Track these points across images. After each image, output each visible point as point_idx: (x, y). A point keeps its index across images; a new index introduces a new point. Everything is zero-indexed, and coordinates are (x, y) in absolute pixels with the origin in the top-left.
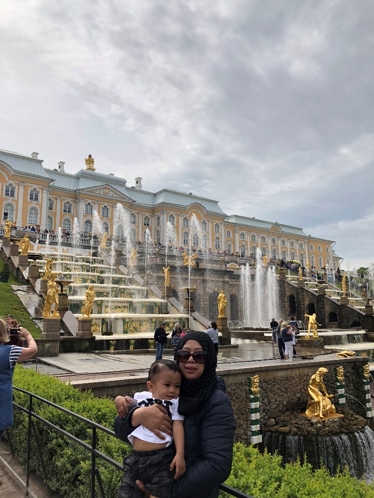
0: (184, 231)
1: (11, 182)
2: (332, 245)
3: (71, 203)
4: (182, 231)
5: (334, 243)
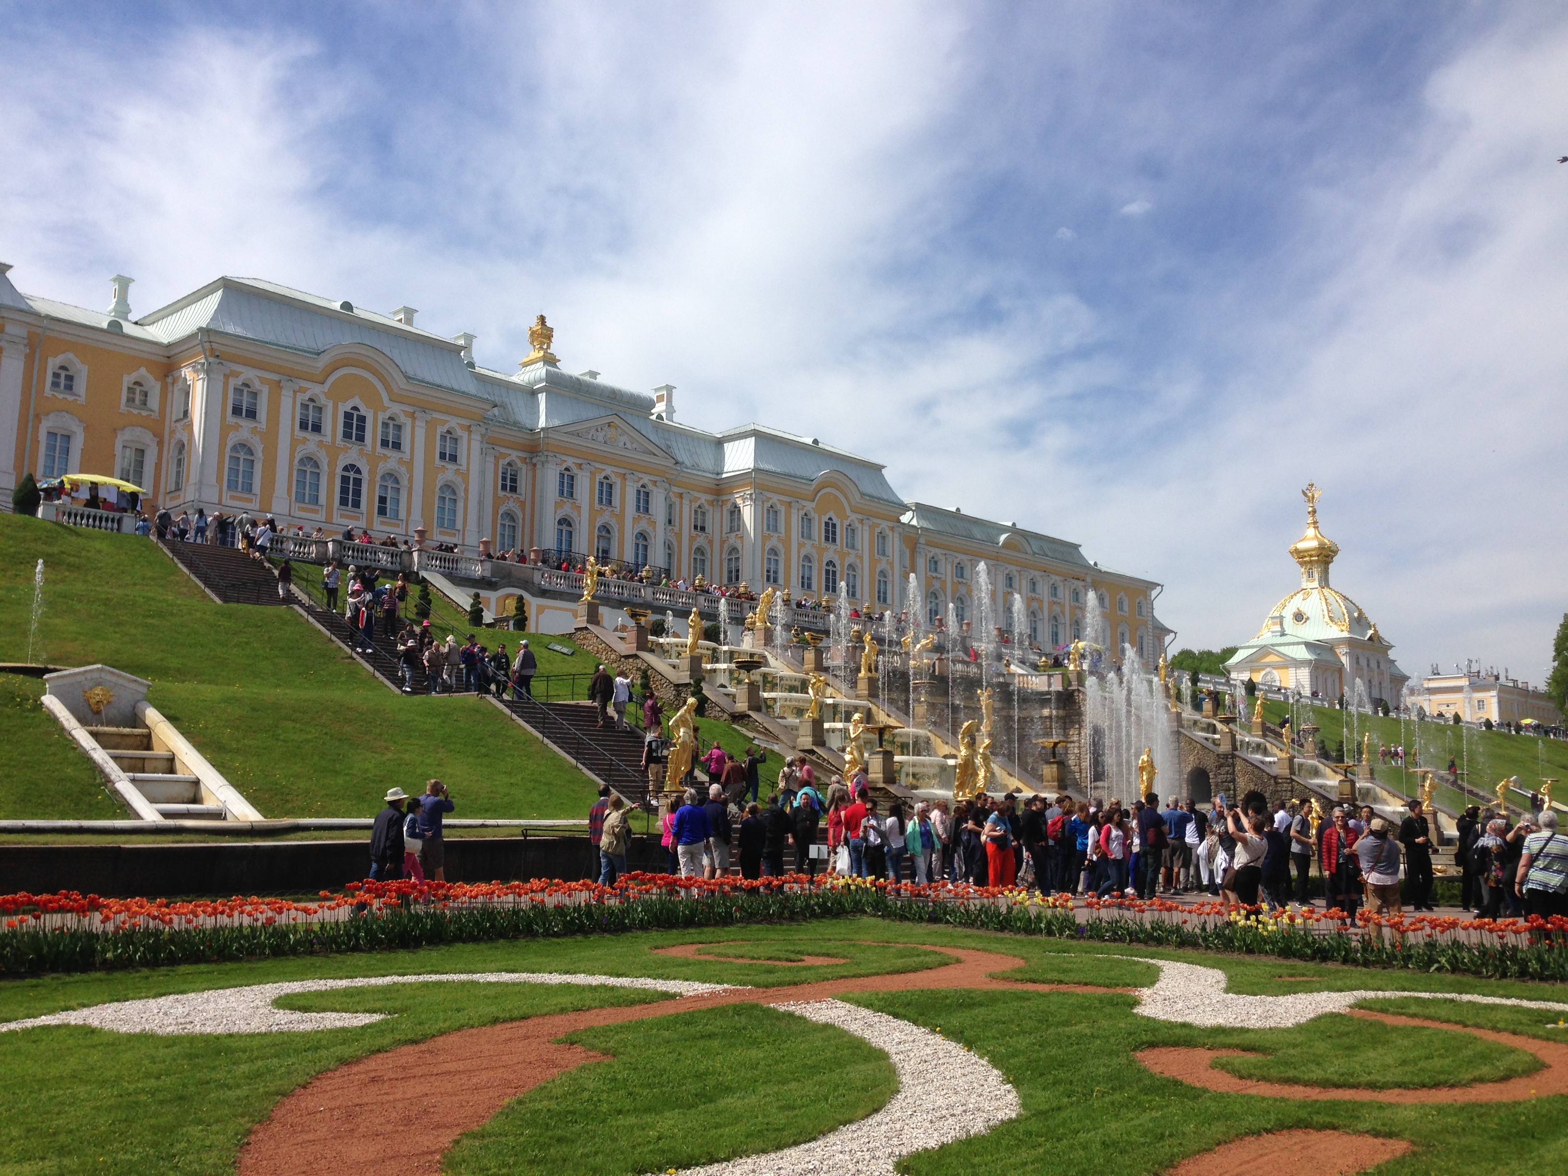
0: (803, 553)
1: (396, 409)
2: (1154, 593)
3: (519, 464)
4: (799, 552)
5: (1159, 589)
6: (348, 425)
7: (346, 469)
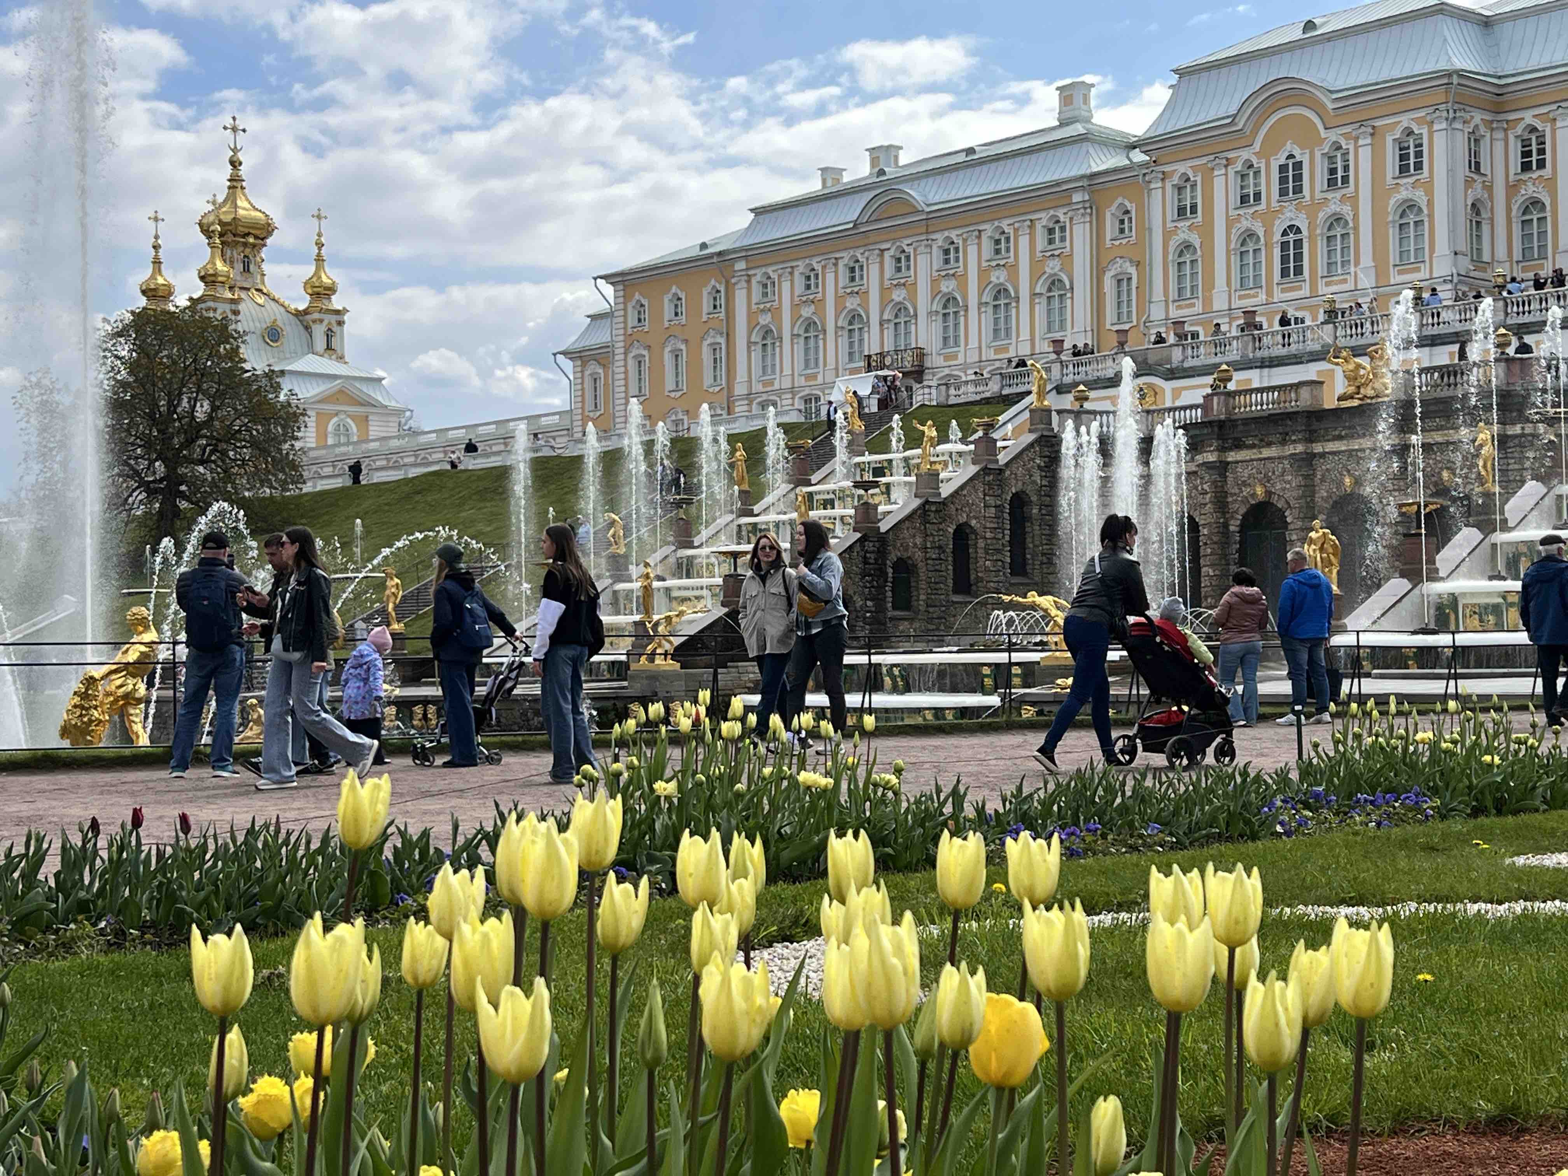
1: (1333, 136)
6: (1283, 180)
7: (1285, 233)
